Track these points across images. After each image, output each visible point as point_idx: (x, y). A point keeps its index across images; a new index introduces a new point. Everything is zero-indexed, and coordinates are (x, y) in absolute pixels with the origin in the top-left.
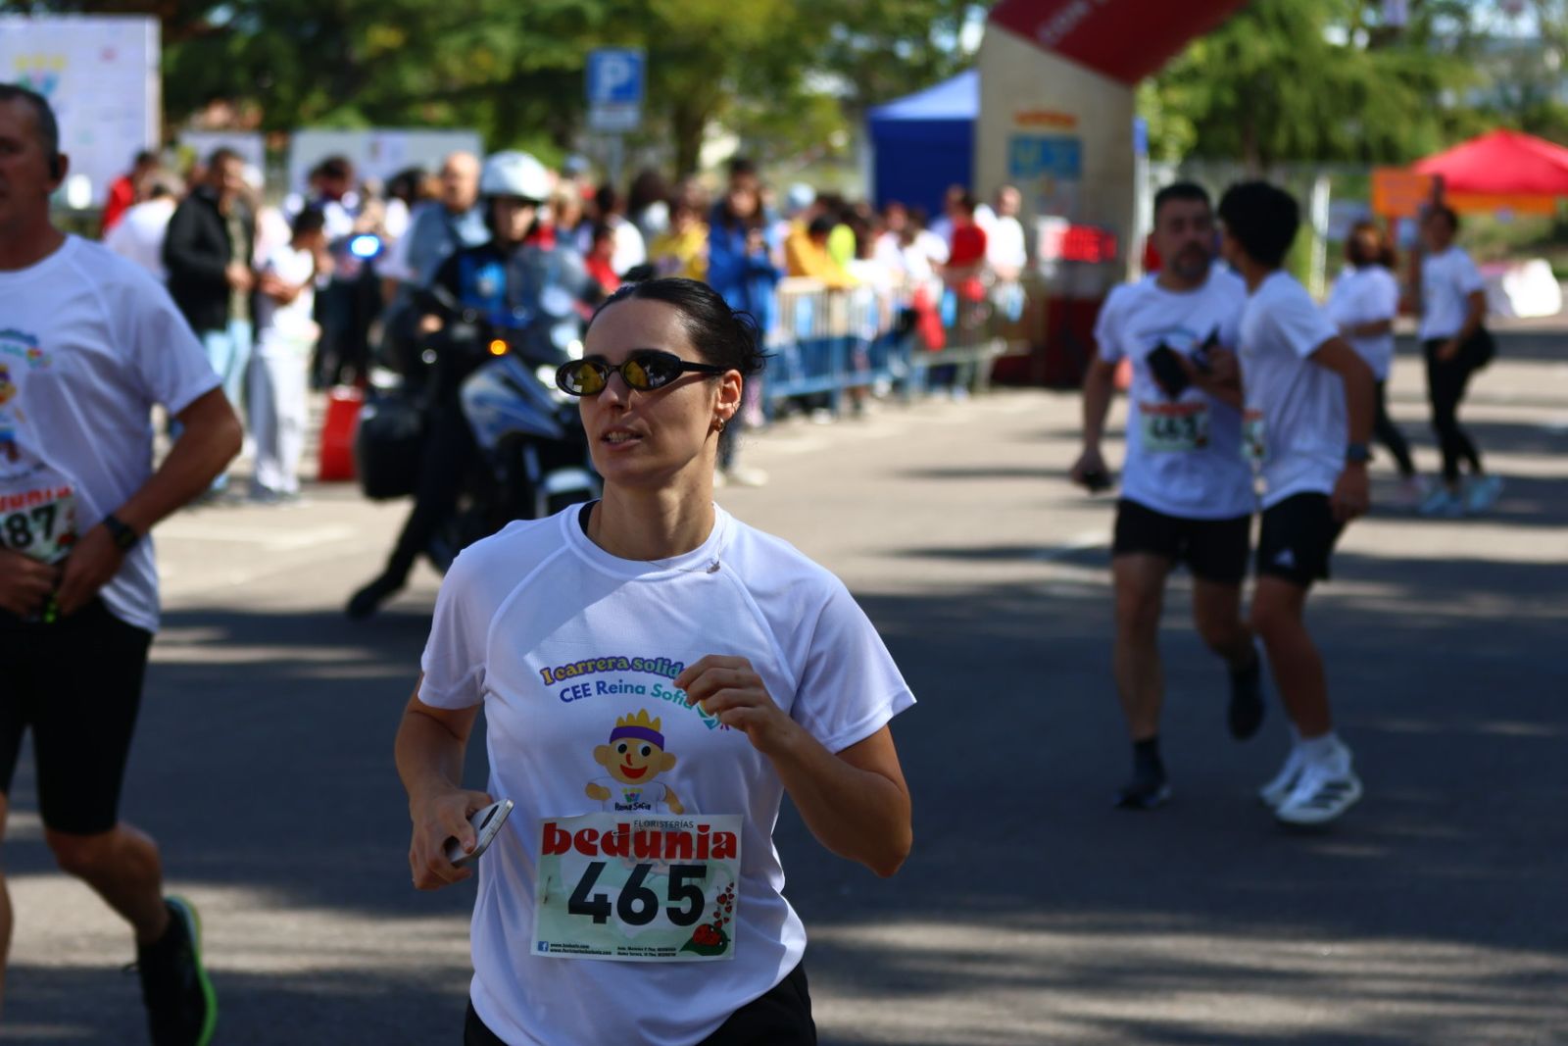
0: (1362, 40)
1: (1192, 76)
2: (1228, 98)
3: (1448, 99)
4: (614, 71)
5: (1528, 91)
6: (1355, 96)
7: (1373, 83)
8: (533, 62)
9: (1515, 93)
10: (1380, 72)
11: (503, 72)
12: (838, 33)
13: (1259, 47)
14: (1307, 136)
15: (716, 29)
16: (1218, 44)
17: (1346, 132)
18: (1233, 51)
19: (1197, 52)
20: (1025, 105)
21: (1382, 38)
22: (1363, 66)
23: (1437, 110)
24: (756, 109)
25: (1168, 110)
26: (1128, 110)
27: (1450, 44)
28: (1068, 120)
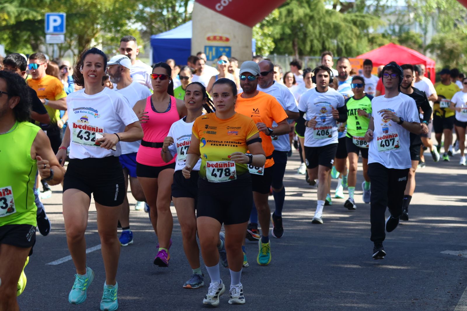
0: (339, 8)
1: (274, 22)
2: (288, 31)
3: (371, 30)
4: (55, 21)
5: (401, 27)
6: (337, 29)
7: (343, 24)
8: (24, 18)
9: (397, 28)
10: (345, 20)
11: (12, 21)
12: (141, 7)
13: (300, 12)
14: (317, 45)
15: (94, 5)
16: (284, 10)
17: (332, 44)
18: (290, 12)
19: (276, 13)
20: (211, 35)
21: (346, 8)
22: (338, 18)
23: (367, 35)
24: (109, 35)
25: (265, 35)
26: (250, 35)
27: (372, 9)
28: (227, 40)
